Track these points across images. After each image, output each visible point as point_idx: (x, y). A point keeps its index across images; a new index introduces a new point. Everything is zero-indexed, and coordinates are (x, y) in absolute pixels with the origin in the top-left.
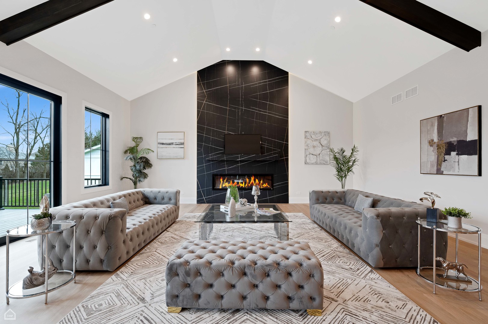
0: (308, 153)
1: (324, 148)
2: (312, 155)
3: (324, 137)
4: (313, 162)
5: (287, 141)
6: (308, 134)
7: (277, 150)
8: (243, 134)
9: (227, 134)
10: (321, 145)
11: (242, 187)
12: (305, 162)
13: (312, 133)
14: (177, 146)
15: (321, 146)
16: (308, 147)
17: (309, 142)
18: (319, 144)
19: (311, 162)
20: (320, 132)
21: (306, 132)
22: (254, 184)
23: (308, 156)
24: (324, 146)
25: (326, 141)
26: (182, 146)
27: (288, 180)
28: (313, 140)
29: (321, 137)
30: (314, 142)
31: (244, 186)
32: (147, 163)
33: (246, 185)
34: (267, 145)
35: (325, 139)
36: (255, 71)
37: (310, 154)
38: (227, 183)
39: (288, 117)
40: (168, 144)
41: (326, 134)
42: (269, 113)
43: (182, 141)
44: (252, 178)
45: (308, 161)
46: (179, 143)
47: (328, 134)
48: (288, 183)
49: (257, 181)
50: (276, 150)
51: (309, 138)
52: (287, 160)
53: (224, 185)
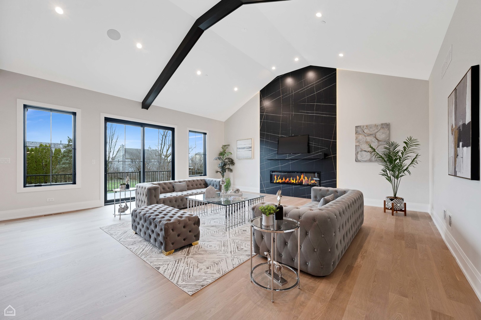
0: (359, 150)
1: (380, 143)
2: (364, 152)
3: (381, 131)
4: (366, 159)
5: (335, 138)
6: (359, 129)
7: (325, 148)
8: (293, 136)
9: (280, 137)
10: (377, 139)
11: (293, 182)
12: (356, 159)
13: (365, 127)
14: (248, 149)
15: (377, 141)
16: (360, 143)
17: (361, 137)
18: (375, 139)
19: (363, 160)
20: (376, 126)
21: (357, 127)
22: (303, 180)
23: (360, 153)
24: (380, 141)
25: (384, 134)
26: (250, 149)
27: (336, 178)
28: (366, 135)
29: (376, 131)
30: (367, 137)
31: (295, 182)
32: (232, 162)
33: (297, 182)
34: (314, 144)
35: (383, 133)
36: (311, 75)
37: (362, 151)
38: (280, 180)
39: (336, 114)
40: (243, 148)
41: (384, 126)
42: (316, 113)
43: (250, 146)
44: (302, 176)
45: (359, 158)
46: (248, 147)
47: (387, 126)
48: (336, 181)
49: (306, 178)
50: (323, 148)
51: (360, 133)
52: (335, 158)
53: (278, 181)
